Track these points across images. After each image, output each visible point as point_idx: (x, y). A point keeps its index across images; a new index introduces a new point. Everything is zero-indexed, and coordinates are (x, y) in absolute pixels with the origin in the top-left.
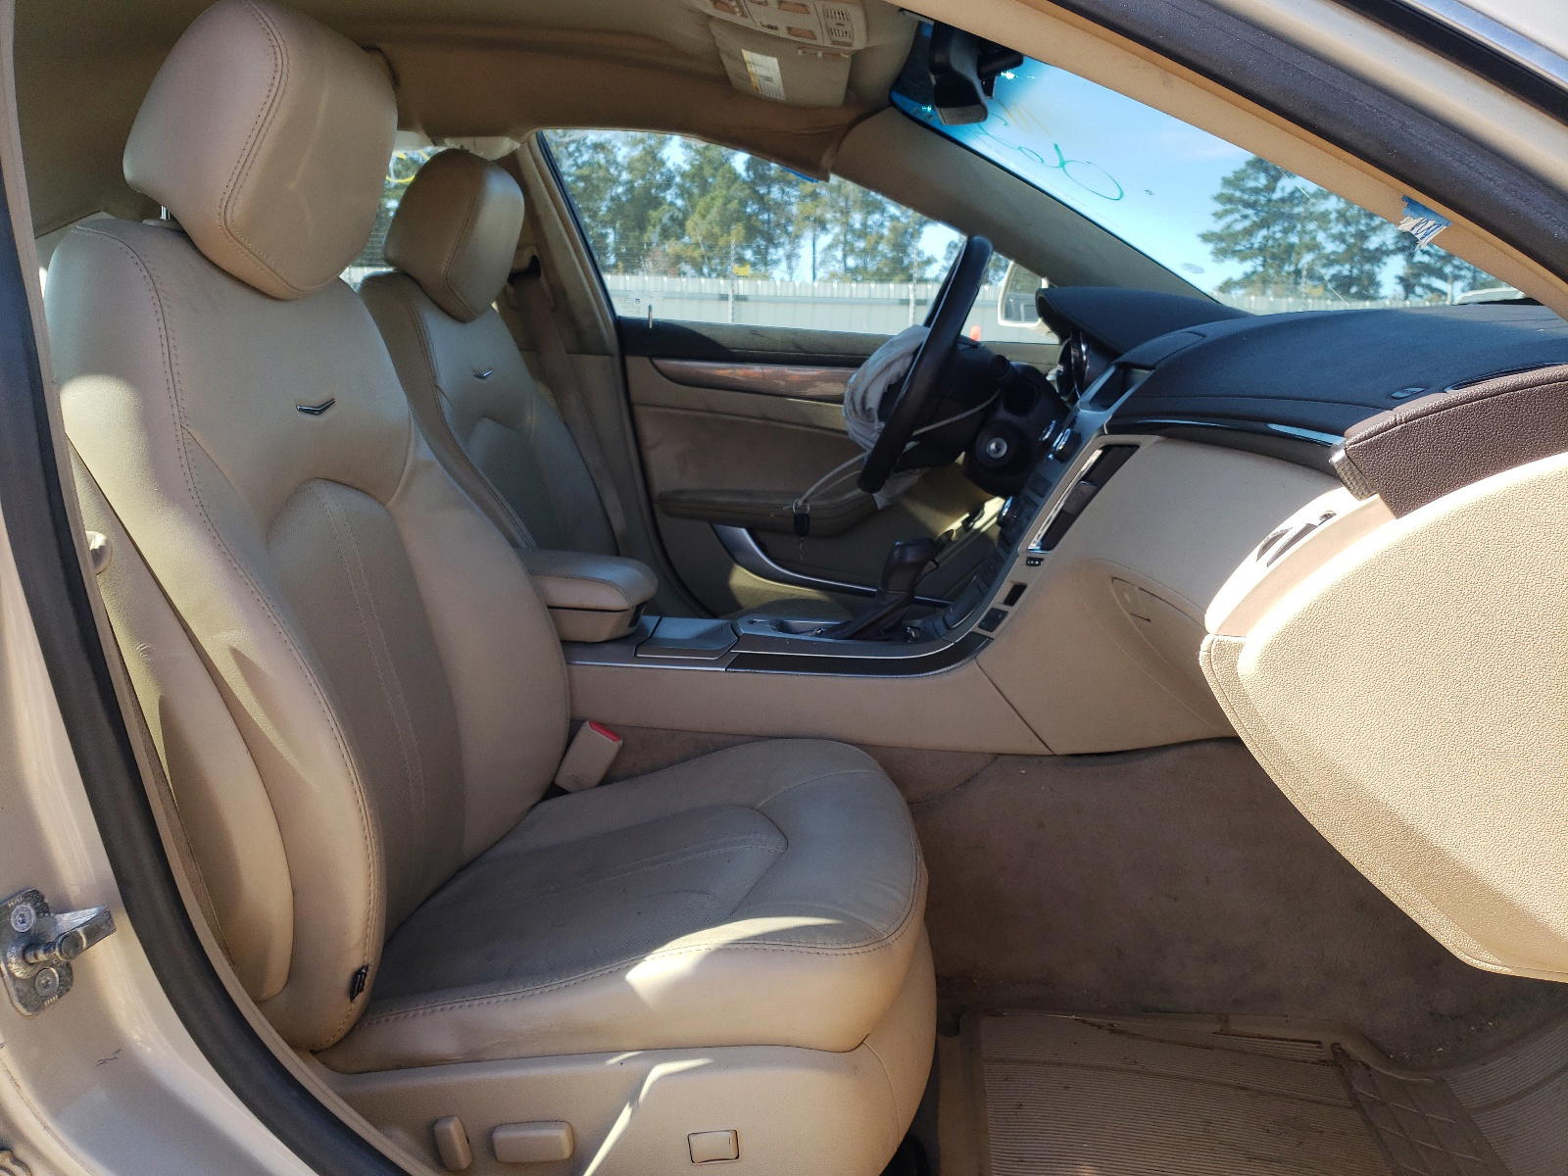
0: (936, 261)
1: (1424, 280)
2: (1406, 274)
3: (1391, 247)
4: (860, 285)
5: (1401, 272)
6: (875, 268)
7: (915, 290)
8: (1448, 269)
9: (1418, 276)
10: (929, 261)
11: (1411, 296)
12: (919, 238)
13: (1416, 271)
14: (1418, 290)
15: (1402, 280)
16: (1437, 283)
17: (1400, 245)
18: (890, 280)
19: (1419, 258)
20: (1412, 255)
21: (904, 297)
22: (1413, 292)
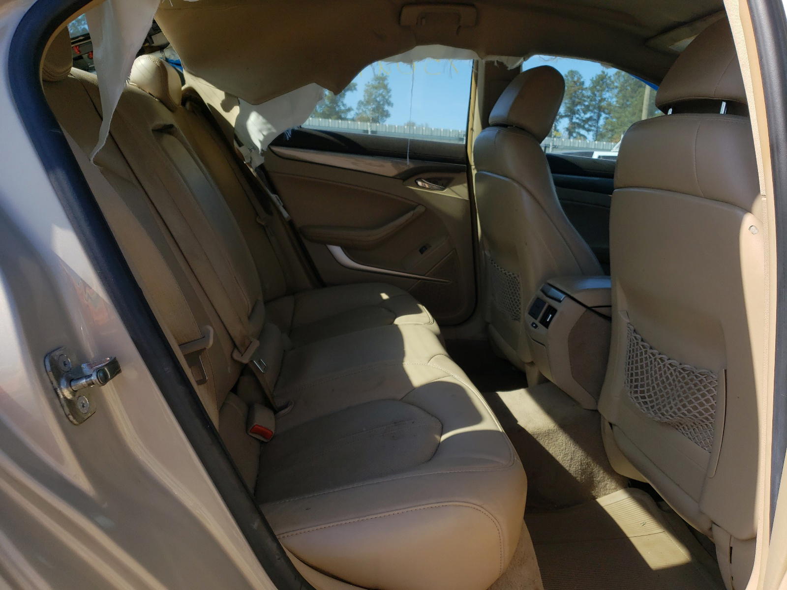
0: (353, 110)
1: (577, 130)
2: (569, 127)
3: (563, 114)
4: (314, 119)
5: (567, 126)
6: (321, 111)
7: (371, 126)
8: (587, 126)
9: (574, 128)
10: (349, 110)
11: (572, 138)
12: (344, 97)
13: (573, 126)
14: (574, 135)
15: (568, 129)
16: (583, 132)
17: (566, 114)
18: (331, 118)
19: (575, 120)
20: (572, 119)
21: (365, 129)
22: (572, 135)
